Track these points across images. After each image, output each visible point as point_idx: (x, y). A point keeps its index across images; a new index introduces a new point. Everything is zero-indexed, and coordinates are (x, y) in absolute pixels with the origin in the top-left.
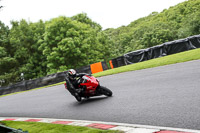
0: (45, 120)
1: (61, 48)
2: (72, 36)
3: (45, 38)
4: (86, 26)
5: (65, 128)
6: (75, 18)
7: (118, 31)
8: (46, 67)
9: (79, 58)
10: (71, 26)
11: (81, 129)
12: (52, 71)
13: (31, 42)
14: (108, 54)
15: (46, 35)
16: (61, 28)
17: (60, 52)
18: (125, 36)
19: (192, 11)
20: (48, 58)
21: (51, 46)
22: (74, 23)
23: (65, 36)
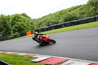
0: (9, 53)
1: (16, 25)
2: (20, 21)
3: (10, 22)
4: (26, 18)
5: (16, 56)
6: (21, 15)
7: (38, 20)
8: (10, 33)
9: (23, 29)
10: (20, 18)
11: (22, 56)
12: (13, 34)
13: (5, 23)
14: (33, 28)
15: (10, 21)
16: (16, 18)
17: (16, 27)
18: (40, 22)
19: (64, 13)
20: (11, 29)
21: (12, 25)
22: (21, 16)
23: (18, 21)
